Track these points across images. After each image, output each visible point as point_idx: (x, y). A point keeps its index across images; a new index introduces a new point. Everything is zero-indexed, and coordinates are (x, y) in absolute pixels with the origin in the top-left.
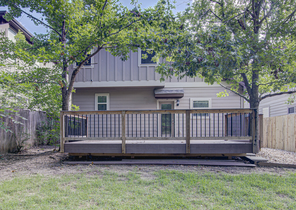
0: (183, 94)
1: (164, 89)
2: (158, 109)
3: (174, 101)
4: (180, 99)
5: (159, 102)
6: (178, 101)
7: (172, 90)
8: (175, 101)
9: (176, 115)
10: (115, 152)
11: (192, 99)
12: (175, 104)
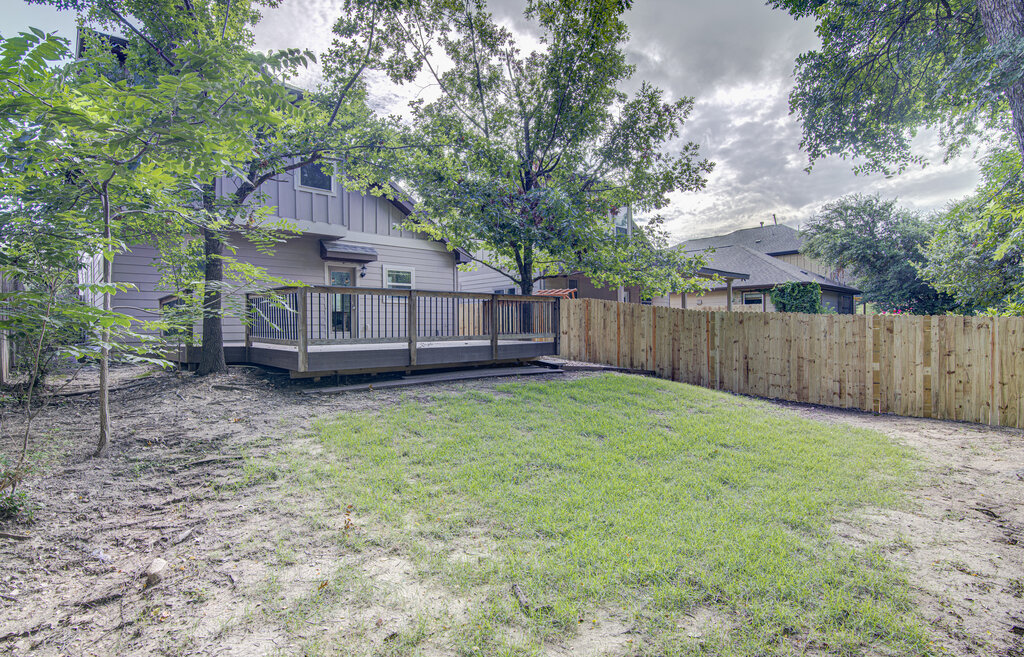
0: (376, 256)
1: (338, 242)
2: (327, 283)
3: (354, 269)
4: (366, 265)
5: (330, 268)
6: (364, 268)
7: (355, 247)
8: (358, 267)
9: (361, 296)
10: (399, 364)
11: (387, 267)
12: (358, 274)
